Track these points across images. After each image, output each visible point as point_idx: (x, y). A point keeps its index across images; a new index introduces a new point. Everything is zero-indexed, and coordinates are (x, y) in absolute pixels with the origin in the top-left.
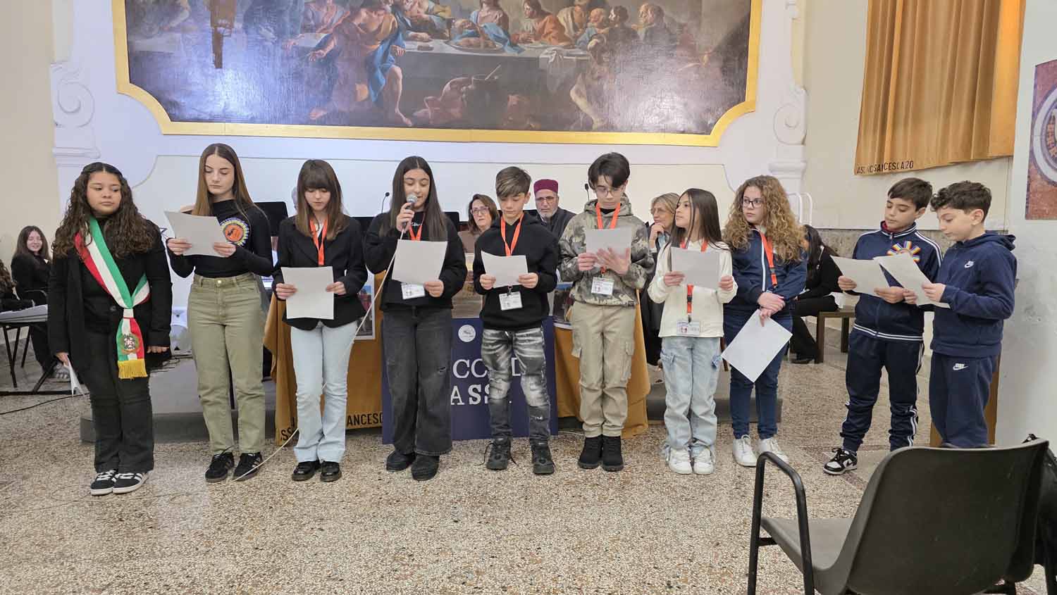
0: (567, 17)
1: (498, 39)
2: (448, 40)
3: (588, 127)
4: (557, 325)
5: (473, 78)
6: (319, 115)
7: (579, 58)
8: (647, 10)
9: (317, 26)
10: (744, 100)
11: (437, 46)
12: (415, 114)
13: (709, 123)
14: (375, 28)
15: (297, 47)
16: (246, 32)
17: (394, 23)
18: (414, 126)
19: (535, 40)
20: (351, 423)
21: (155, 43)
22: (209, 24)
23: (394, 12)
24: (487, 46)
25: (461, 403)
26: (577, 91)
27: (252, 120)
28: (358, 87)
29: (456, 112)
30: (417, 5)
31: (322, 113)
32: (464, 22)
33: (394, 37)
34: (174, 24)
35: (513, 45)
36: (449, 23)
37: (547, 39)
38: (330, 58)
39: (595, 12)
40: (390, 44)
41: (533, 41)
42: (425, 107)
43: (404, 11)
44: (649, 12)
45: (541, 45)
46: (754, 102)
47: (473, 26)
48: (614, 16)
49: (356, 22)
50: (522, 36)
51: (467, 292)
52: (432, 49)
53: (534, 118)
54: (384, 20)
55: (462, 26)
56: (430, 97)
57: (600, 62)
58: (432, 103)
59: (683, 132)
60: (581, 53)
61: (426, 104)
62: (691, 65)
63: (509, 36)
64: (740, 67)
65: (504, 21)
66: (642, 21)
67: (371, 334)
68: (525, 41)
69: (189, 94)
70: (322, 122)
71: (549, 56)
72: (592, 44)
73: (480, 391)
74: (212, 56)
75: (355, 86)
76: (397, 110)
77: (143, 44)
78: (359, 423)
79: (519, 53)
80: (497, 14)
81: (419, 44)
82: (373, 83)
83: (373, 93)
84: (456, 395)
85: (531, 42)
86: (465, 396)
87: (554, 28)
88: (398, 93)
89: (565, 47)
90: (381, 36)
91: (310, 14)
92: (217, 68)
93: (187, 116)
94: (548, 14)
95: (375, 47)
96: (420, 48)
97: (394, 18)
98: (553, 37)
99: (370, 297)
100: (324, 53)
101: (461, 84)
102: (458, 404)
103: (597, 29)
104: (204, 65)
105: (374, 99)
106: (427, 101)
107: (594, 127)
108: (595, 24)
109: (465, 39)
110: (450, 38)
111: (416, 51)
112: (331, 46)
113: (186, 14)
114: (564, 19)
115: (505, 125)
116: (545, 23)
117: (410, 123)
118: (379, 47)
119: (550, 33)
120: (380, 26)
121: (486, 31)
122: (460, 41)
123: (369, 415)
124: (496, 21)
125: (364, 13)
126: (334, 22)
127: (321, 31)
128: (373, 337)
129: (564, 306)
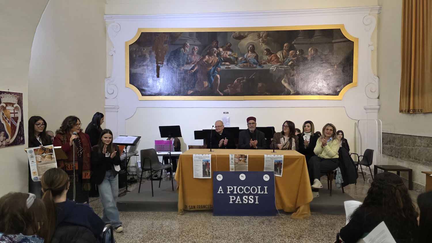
0: (280, 54)
1: (254, 63)
2: (236, 65)
3: (289, 94)
5: (245, 78)
6: (190, 93)
7: (285, 69)
8: (311, 50)
9: (191, 62)
10: (352, 82)
11: (232, 67)
12: (224, 91)
13: (338, 91)
14: (211, 62)
15: (184, 70)
16: (168, 65)
17: (217, 60)
18: (224, 95)
19: (268, 63)
20: (202, 208)
21: (138, 70)
22: (156, 63)
23: (217, 56)
24: (250, 66)
26: (285, 81)
27: (169, 95)
28: (204, 82)
29: (239, 90)
30: (225, 53)
31: (192, 92)
32: (242, 58)
33: (217, 65)
34: (144, 64)
35: (260, 65)
36: (237, 59)
37: (273, 62)
38: (195, 73)
39: (291, 52)
40: (216, 67)
41: (267, 63)
42: (227, 89)
43: (221, 55)
44: (312, 51)
45: (271, 65)
46: (356, 83)
47: (246, 59)
48: (298, 53)
49: (204, 60)
50: (263, 62)
51: (243, 162)
52: (230, 68)
54: (214, 59)
55: (241, 60)
56: (229, 85)
57: (293, 70)
58: (230, 87)
59: (327, 95)
60: (286, 67)
61: (228, 88)
62: (330, 69)
63: (258, 62)
64: (350, 69)
65: (257, 57)
66: (309, 54)
68: (264, 63)
69: (148, 87)
71: (274, 68)
72: (290, 63)
73: (247, 198)
74: (156, 74)
75: (203, 82)
76: (218, 90)
77: (134, 71)
78: (205, 208)
79: (262, 68)
80: (254, 55)
81: (226, 66)
82: (210, 81)
83: (209, 84)
84: (239, 199)
85: (267, 64)
86: (242, 200)
87: (275, 59)
88: (218, 84)
89: (280, 65)
90: (212, 65)
91: (189, 59)
92: (157, 78)
93: (147, 94)
94: (273, 53)
95: (211, 68)
96: (226, 68)
97: (217, 58)
98: (275, 62)
99: (209, 163)
100: (193, 71)
101: (241, 80)
102: (239, 203)
103: (292, 58)
104: (153, 77)
105: (210, 86)
106: (228, 86)
107: (291, 93)
108: (291, 56)
109: (242, 64)
110: (237, 64)
111: (225, 69)
112: (196, 69)
113: (149, 60)
114: (279, 55)
115: (257, 94)
116: (272, 56)
117: (222, 94)
118: (212, 68)
119: (274, 60)
120: (213, 61)
121: (250, 61)
122: (241, 65)
123: (208, 205)
124: (254, 57)
125: (207, 57)
126: (197, 61)
127: (192, 64)
128: (210, 177)
129: (278, 168)
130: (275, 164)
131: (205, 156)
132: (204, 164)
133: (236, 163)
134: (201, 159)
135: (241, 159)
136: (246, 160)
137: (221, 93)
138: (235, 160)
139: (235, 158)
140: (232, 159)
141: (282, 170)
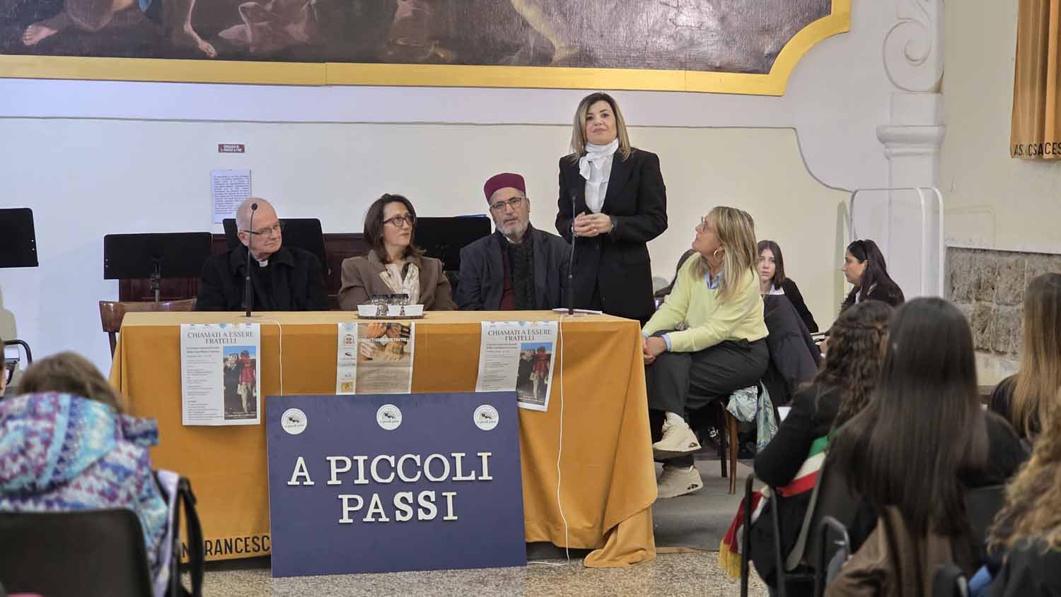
3: (544, 59)
4: (523, 405)
6: (36, 39)
10: (828, 12)
12: (222, 34)
13: (766, 51)
18: (220, 57)
20: (221, 551)
25: (384, 519)
29: (298, 31)
31: (45, 32)
46: (848, 16)
51: (391, 355)
53: (444, 42)
56: (251, 4)
58: (254, 15)
59: (721, 69)
61: (244, 19)
67: (255, 417)
70: (45, 48)
73: (411, 501)
76: (188, 28)
78: (231, 552)
84: (376, 507)
86: (390, 509)
99: (254, 362)
102: (380, 520)
105: (144, 7)
106: (244, 10)
107: (556, 57)
115: (390, 53)
117: (212, 51)
123: (246, 539)
128: (257, 421)
129: (534, 377)
130: (525, 358)
131: (232, 331)
132: (229, 365)
133: (364, 360)
134: (216, 345)
135: (384, 340)
136: (406, 343)
137: (204, 45)
138: (359, 344)
139: (360, 336)
140: (349, 341)
141: (549, 383)
